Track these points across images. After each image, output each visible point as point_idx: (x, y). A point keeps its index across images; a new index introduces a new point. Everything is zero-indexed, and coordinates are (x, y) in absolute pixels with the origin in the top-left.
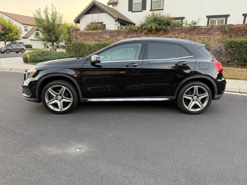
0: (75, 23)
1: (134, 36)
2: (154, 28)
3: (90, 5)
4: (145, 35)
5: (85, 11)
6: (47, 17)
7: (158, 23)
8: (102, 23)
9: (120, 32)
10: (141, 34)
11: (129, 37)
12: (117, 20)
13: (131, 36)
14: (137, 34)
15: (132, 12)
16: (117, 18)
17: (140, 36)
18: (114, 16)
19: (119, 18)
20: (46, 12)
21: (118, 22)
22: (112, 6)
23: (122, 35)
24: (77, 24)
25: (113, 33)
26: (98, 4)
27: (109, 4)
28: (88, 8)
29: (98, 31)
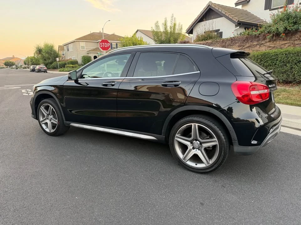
0: (188, 34)
1: (254, 44)
2: (281, 29)
3: (204, 10)
4: (270, 41)
5: (199, 18)
6: (166, 29)
7: (292, 21)
8: (219, 30)
9: (234, 40)
10: (263, 41)
11: (247, 46)
12: (237, 24)
13: (249, 45)
14: (258, 41)
15: (270, 10)
16: (237, 21)
17: (262, 44)
18: (233, 19)
19: (241, 22)
20: (165, 25)
21: (238, 27)
22: (242, 6)
23: (237, 44)
24: (190, 35)
25: (226, 43)
26: (214, 7)
27: (237, 4)
28: (203, 13)
29: (207, 41)
